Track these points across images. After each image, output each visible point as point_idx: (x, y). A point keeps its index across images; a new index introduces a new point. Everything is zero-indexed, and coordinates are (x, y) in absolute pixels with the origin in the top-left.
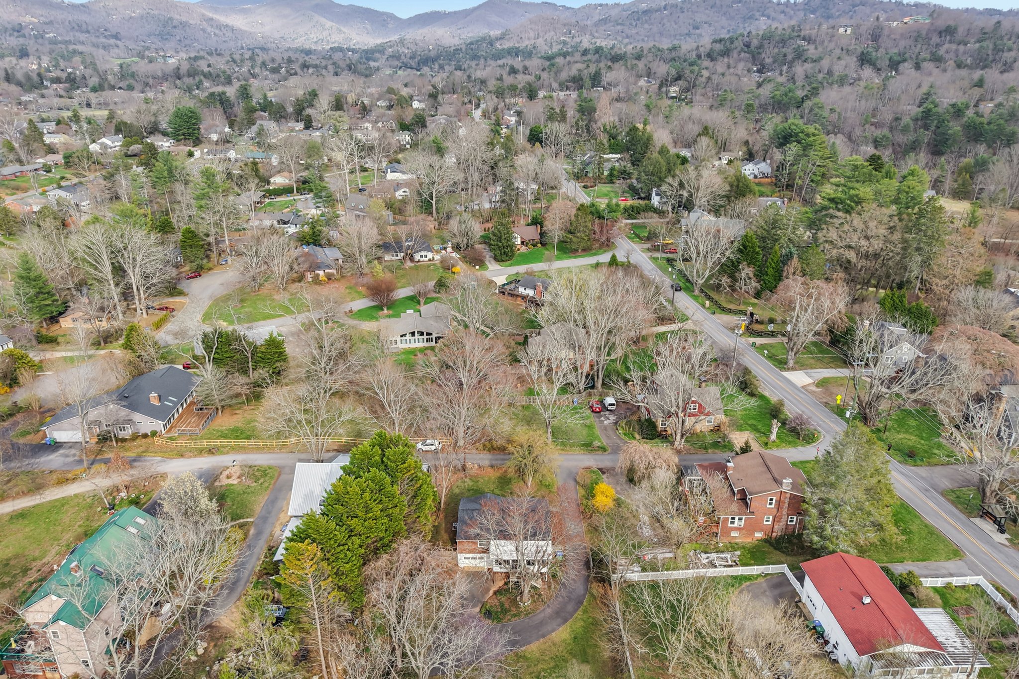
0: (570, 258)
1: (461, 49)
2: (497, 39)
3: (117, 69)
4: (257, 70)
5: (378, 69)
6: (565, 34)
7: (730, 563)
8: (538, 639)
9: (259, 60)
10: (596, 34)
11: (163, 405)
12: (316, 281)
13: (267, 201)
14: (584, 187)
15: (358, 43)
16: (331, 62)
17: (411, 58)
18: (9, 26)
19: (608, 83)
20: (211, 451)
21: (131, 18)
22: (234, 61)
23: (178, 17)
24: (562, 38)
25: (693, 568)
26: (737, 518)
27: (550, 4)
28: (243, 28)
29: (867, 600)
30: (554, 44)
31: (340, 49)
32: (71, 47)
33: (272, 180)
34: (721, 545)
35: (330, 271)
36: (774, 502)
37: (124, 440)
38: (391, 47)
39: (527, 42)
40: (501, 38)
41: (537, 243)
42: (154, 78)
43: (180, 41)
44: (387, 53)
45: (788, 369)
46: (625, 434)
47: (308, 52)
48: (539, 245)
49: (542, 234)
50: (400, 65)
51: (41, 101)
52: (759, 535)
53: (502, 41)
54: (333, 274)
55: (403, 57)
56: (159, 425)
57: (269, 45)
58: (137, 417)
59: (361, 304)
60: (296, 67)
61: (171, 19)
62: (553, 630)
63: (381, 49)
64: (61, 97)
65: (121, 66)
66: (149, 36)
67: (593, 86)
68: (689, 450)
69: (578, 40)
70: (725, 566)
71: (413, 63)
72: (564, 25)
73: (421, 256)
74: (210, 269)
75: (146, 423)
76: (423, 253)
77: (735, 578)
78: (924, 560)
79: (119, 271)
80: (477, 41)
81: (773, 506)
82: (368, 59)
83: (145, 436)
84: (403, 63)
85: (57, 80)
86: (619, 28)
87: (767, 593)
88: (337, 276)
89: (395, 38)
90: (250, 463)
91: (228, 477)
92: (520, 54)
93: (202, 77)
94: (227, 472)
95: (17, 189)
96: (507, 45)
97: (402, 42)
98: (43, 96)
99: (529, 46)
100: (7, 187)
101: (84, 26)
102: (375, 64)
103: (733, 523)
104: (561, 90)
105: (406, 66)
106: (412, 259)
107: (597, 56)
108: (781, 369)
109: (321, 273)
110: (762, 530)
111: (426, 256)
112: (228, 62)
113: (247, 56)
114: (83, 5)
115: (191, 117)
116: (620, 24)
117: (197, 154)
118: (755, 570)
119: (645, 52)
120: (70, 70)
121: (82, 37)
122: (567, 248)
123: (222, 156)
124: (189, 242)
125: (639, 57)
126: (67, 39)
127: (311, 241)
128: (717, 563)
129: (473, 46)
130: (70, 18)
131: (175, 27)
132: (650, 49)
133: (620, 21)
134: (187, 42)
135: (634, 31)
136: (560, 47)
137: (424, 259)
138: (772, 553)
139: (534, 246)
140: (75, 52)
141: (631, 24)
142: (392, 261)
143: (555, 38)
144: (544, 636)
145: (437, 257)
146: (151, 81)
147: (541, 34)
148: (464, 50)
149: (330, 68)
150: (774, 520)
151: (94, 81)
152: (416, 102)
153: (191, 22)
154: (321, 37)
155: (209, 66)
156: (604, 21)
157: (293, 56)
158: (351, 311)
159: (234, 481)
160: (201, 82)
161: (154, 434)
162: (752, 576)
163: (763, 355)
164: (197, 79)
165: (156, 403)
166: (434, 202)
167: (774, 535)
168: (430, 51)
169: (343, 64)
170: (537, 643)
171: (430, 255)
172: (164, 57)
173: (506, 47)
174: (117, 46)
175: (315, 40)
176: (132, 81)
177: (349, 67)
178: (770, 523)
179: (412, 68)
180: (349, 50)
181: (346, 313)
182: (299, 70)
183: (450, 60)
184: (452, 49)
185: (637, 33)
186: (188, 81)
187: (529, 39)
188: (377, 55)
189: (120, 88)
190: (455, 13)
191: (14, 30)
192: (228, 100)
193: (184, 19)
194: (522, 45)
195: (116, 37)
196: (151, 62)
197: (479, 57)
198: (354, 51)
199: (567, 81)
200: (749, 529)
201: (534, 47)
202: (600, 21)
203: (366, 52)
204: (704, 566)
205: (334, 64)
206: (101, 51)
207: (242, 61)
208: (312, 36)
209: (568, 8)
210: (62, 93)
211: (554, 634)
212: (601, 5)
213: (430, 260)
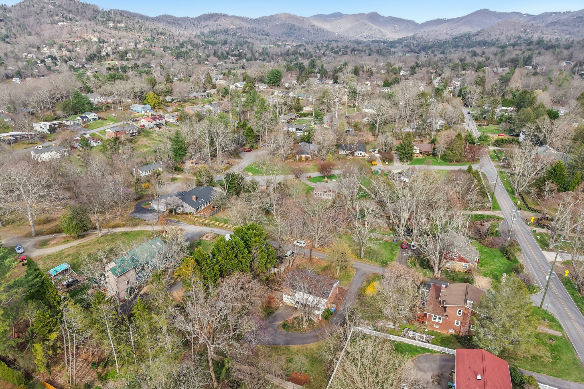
0: (447, 165)
1: (448, 42)
2: (474, 35)
3: (261, 50)
4: (328, 52)
5: (394, 53)
6: (522, 32)
7: (424, 340)
8: (300, 344)
9: (330, 47)
10: (545, 32)
11: (198, 201)
12: (300, 160)
13: (298, 118)
14: (479, 125)
15: (389, 38)
16: (368, 48)
17: (416, 47)
18: (223, 30)
19: (536, 64)
20: (206, 225)
21: (276, 25)
22: (318, 47)
23: (298, 24)
24: (519, 35)
25: (402, 337)
26: (438, 317)
27: (517, 13)
28: (330, 30)
29: (479, 377)
30: (512, 38)
31: (377, 41)
32: (245, 40)
33: (304, 108)
34: (426, 330)
35: (308, 156)
36: (461, 313)
37: (178, 214)
38: (406, 40)
39: (493, 37)
40: (476, 35)
41: (431, 154)
42: (276, 55)
43: (296, 37)
44: (403, 43)
45: (548, 250)
46: (411, 263)
47: (359, 43)
48: (431, 155)
49: (434, 149)
50: (409, 50)
51: (224, 65)
52: (452, 331)
53: (476, 37)
54: (309, 158)
55: (412, 46)
56: (193, 210)
57: (339, 39)
58: (185, 205)
59: (316, 174)
60: (348, 51)
61: (294, 26)
62: (310, 343)
63: (400, 41)
64: (233, 63)
65: (263, 49)
66: (282, 34)
67: (526, 64)
68: (443, 278)
69: (530, 36)
70: (421, 341)
71: (417, 50)
72: (522, 26)
73: (358, 154)
74: (257, 148)
75: (188, 208)
76: (360, 152)
77: (423, 349)
78: (557, 377)
79: (212, 143)
80: (460, 36)
81: (461, 315)
82: (391, 47)
83: (187, 214)
84: (411, 49)
85: (234, 55)
86: (565, 27)
87: (437, 362)
88: (311, 159)
89: (411, 34)
90: (219, 233)
91: (207, 237)
92: (487, 44)
93: (298, 55)
94: (207, 235)
95: (194, 103)
96: (479, 38)
97: (414, 38)
98: (226, 63)
99: (494, 40)
100: (190, 102)
101: (254, 30)
102: (396, 50)
103: (435, 319)
104: (501, 67)
105: (412, 51)
106: (353, 155)
107: (538, 46)
108: (543, 249)
109: (303, 156)
110: (453, 328)
111: (361, 154)
112: (315, 48)
113: (325, 45)
114: (256, 19)
115: (277, 75)
116: (566, 25)
117: (276, 93)
118: (438, 348)
119: (575, 43)
120: (241, 51)
121: (252, 35)
122: (446, 159)
123: (287, 95)
124: (249, 134)
125: (567, 47)
126: (245, 36)
127: (307, 140)
128: (416, 338)
129: (457, 40)
130: (249, 26)
131: (295, 30)
132: (579, 42)
133: (566, 23)
134: (300, 37)
135: (576, 30)
136: (515, 40)
137: (360, 155)
138: (455, 343)
139: (427, 155)
140: (246, 42)
141: (574, 25)
142: (342, 154)
143: (514, 34)
144: (304, 344)
145: (367, 155)
146: (274, 57)
147: (504, 32)
148: (450, 42)
149: (367, 52)
150: (461, 325)
151: (249, 56)
152: (403, 71)
153: (304, 27)
154: (369, 34)
155: (305, 49)
156: (554, 23)
157: (349, 45)
158: (310, 177)
159: (208, 239)
160: (297, 58)
161: (190, 213)
162: (434, 351)
163: (537, 239)
164: (296, 56)
165: (194, 199)
166: (377, 126)
167: (461, 334)
168: (429, 42)
169: (374, 49)
170: (299, 346)
171: (363, 154)
172: (285, 45)
173: (478, 40)
174: (266, 39)
175: (366, 36)
176: (266, 57)
177: (378, 52)
178: (459, 325)
179: (415, 52)
180: (382, 42)
181: (307, 177)
182: (349, 53)
183: (440, 48)
184: (442, 42)
185: (578, 31)
186: (292, 57)
187: (495, 35)
188: (398, 45)
189: (260, 60)
190: (452, 20)
191: (225, 31)
192: (303, 67)
193: (300, 25)
194: (488, 40)
195: (267, 35)
196: (278, 47)
197: (459, 46)
198: (384, 42)
199: (507, 61)
200: (445, 326)
201: (497, 40)
202: (552, 23)
203: (392, 43)
204: (410, 338)
205: (370, 49)
206: (258, 42)
207: (322, 47)
208: (364, 34)
209: (530, 15)
210: (234, 61)
211: (309, 344)
212: (555, 13)
213: (363, 156)
